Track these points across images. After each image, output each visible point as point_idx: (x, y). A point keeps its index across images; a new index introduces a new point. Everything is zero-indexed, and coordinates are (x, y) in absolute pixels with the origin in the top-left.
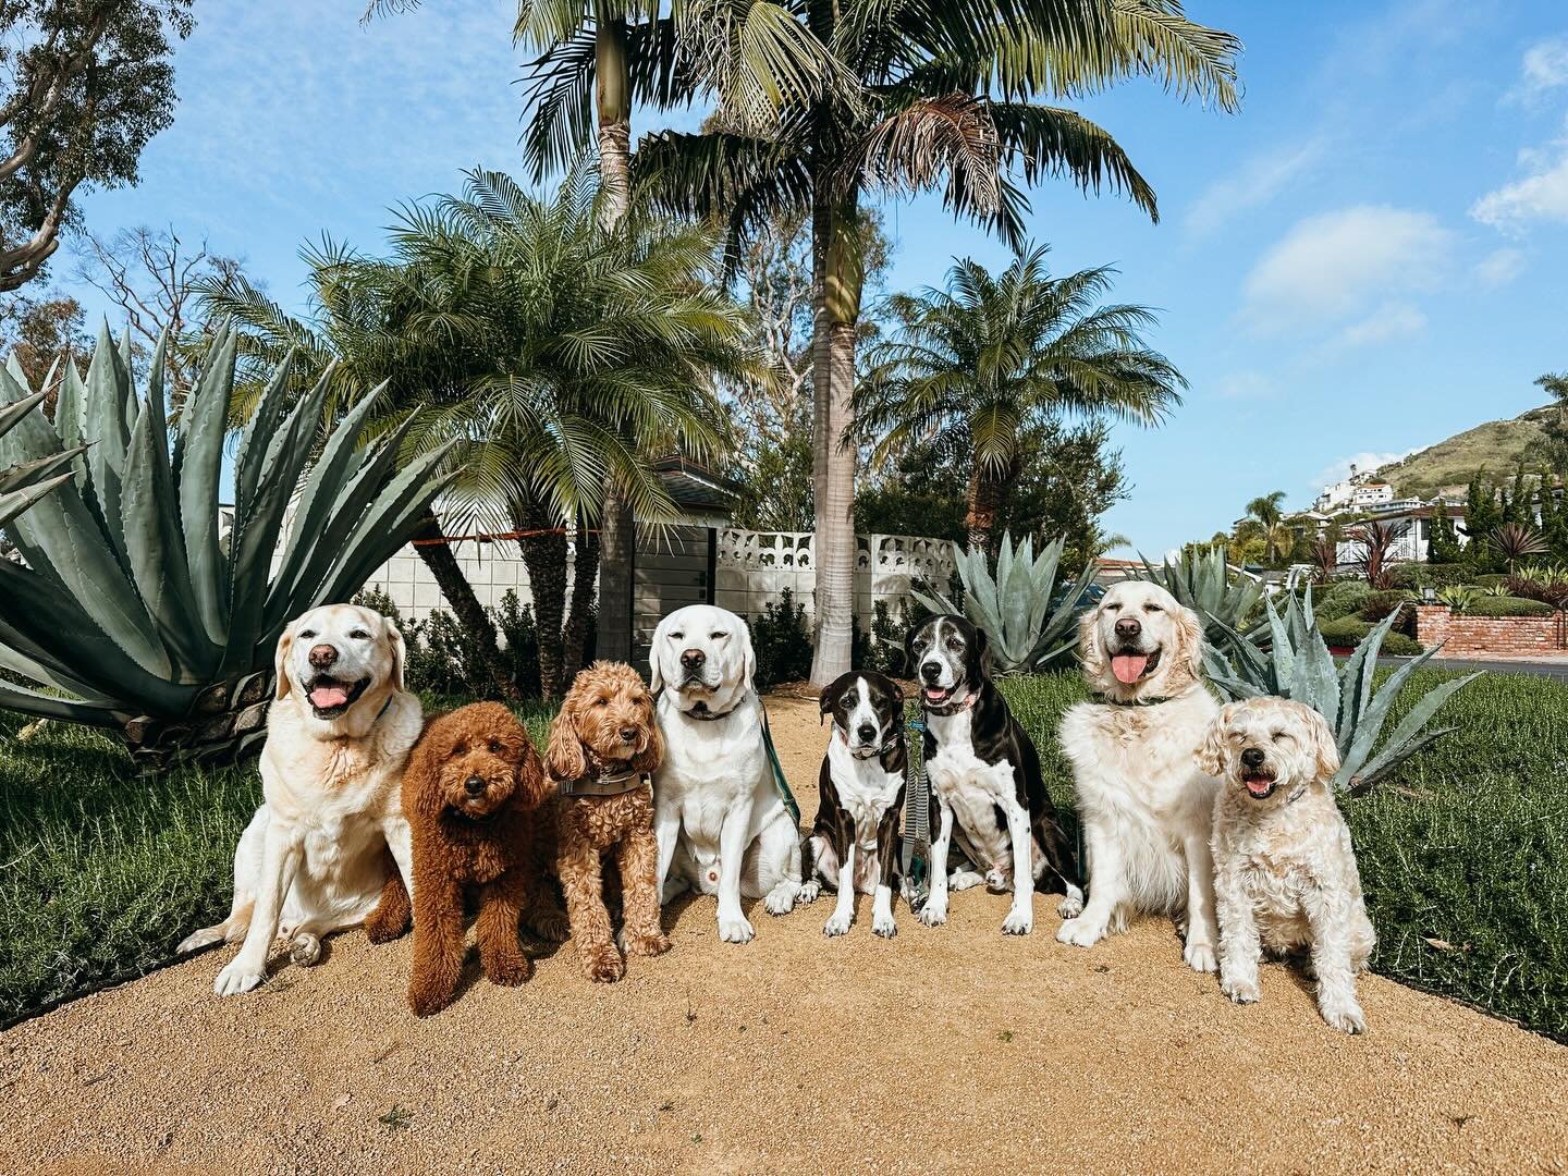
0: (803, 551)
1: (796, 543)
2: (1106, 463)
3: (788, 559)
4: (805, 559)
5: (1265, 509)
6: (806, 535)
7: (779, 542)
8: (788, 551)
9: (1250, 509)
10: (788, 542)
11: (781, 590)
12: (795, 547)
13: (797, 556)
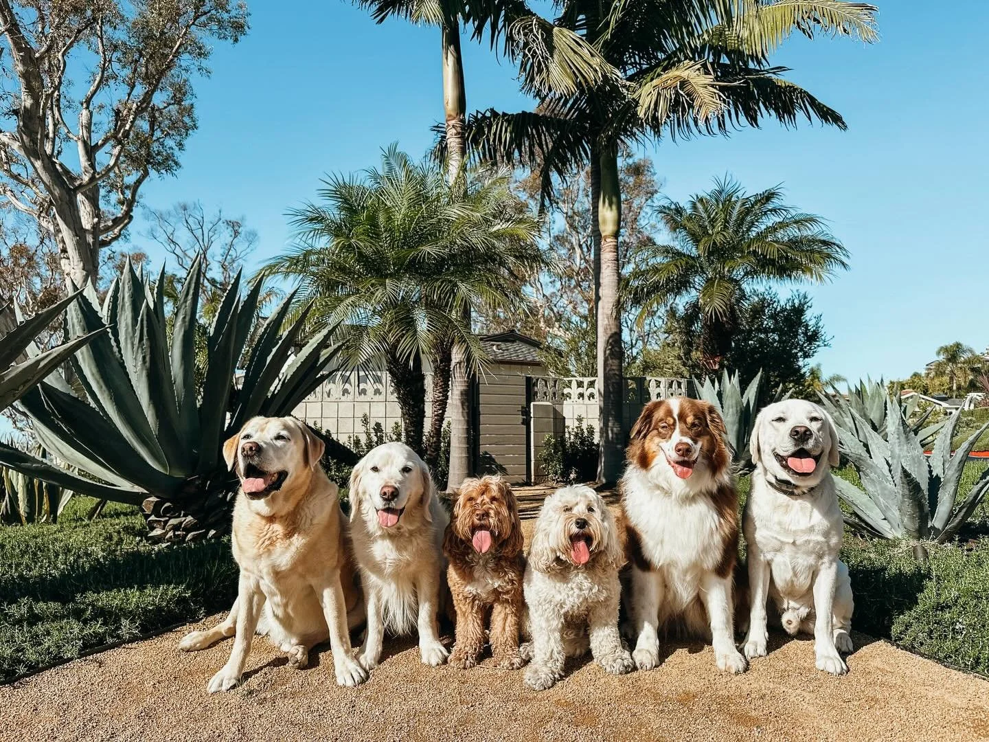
0: (591, 390)
1: (585, 384)
2: (812, 323)
3: (581, 395)
4: (592, 396)
5: (953, 353)
6: (592, 379)
7: (574, 384)
8: (580, 390)
9: (938, 353)
10: (580, 384)
11: (576, 417)
12: (585, 387)
13: (587, 394)
